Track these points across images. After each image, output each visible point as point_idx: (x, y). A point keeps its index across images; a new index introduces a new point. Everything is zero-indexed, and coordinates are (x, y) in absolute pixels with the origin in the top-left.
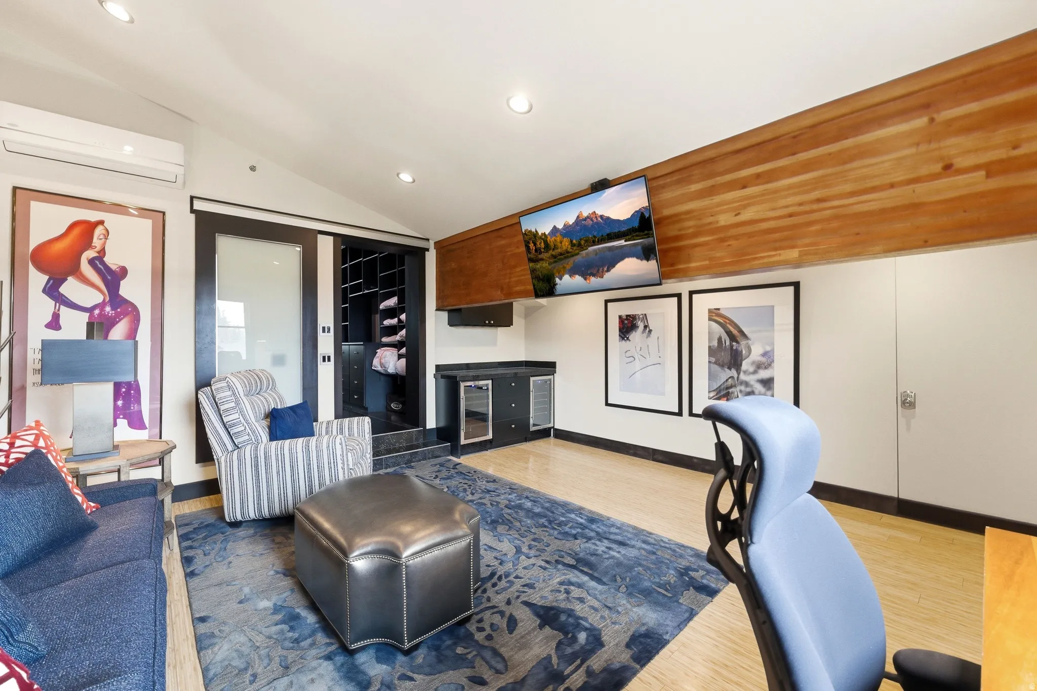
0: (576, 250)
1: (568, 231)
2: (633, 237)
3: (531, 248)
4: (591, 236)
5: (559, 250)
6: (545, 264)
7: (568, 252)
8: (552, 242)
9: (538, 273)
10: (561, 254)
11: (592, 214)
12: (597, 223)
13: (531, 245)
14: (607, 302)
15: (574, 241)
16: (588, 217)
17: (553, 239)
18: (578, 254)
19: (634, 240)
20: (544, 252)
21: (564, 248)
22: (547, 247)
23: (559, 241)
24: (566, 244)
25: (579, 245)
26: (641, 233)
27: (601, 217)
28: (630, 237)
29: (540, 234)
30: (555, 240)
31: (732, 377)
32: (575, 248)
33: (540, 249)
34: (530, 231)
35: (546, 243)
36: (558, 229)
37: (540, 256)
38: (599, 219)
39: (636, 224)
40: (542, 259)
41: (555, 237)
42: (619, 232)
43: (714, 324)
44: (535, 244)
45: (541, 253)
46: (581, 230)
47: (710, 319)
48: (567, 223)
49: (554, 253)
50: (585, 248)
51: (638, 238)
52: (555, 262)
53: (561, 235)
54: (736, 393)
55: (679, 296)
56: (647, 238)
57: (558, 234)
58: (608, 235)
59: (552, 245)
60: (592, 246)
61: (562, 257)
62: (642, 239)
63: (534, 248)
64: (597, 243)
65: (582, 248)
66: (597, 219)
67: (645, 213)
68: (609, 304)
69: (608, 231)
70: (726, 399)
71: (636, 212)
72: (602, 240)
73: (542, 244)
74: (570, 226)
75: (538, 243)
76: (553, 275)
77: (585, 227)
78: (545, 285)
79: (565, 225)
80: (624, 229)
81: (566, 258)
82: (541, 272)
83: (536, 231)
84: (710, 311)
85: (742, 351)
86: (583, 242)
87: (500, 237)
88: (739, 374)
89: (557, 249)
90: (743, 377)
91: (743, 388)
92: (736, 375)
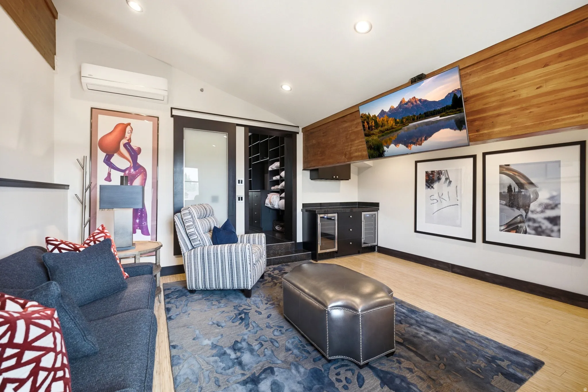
0: (399, 126)
1: (393, 112)
2: (447, 113)
3: (366, 126)
4: (411, 115)
5: (386, 127)
6: (375, 137)
7: (393, 128)
8: (380, 121)
9: (370, 144)
10: (387, 130)
11: (412, 99)
12: (417, 106)
13: (366, 124)
14: (416, 162)
15: (398, 120)
16: (409, 102)
17: (381, 119)
18: (401, 129)
19: (449, 115)
20: (374, 129)
21: (390, 125)
22: (377, 125)
23: (386, 120)
24: (391, 122)
25: (402, 122)
26: (454, 110)
27: (420, 100)
28: (444, 113)
29: (371, 116)
30: (383, 120)
31: (521, 215)
32: (398, 125)
33: (372, 126)
34: (365, 115)
35: (376, 122)
36: (385, 112)
37: (372, 132)
38: (418, 102)
39: (450, 103)
40: (373, 134)
41: (383, 118)
42: (435, 110)
43: (504, 177)
44: (368, 123)
45: (372, 130)
46: (403, 111)
47: (501, 173)
48: (392, 107)
49: (382, 129)
50: (406, 124)
51: (451, 114)
52: (383, 136)
53: (387, 116)
54: (524, 227)
55: (474, 157)
56: (459, 113)
57: (385, 116)
58: (425, 113)
59: (380, 123)
60: (412, 122)
61: (388, 131)
62: (455, 114)
63: (367, 126)
64: (416, 120)
65: (404, 124)
66: (416, 101)
67: (457, 94)
68: (418, 164)
69: (425, 111)
70: (515, 231)
71: (449, 94)
72: (420, 118)
73: (373, 123)
74: (395, 109)
75: (370, 123)
76: (382, 145)
77: (406, 108)
78: (376, 152)
79: (390, 109)
80: (439, 108)
81: (391, 132)
82: (373, 143)
83: (369, 114)
84: (501, 166)
85: (530, 196)
86: (404, 120)
87: (344, 121)
88: (527, 213)
89: (385, 126)
90: (530, 215)
91: (531, 223)
92: (524, 214)
